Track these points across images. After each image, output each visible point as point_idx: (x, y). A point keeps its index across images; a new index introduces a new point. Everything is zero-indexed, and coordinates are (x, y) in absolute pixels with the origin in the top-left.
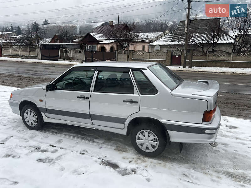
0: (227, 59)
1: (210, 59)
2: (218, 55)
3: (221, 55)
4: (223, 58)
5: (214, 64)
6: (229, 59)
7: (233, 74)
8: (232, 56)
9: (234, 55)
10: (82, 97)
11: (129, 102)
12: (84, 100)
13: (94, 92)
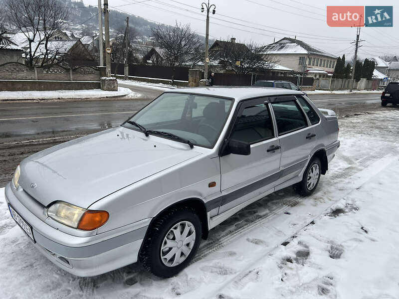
0: (30, 77)
2: (13, 69)
3: (17, 69)
4: (21, 74)
6: (33, 77)
9: (39, 71)
10: (273, 149)
11: (310, 137)
12: (274, 152)
13: (279, 136)
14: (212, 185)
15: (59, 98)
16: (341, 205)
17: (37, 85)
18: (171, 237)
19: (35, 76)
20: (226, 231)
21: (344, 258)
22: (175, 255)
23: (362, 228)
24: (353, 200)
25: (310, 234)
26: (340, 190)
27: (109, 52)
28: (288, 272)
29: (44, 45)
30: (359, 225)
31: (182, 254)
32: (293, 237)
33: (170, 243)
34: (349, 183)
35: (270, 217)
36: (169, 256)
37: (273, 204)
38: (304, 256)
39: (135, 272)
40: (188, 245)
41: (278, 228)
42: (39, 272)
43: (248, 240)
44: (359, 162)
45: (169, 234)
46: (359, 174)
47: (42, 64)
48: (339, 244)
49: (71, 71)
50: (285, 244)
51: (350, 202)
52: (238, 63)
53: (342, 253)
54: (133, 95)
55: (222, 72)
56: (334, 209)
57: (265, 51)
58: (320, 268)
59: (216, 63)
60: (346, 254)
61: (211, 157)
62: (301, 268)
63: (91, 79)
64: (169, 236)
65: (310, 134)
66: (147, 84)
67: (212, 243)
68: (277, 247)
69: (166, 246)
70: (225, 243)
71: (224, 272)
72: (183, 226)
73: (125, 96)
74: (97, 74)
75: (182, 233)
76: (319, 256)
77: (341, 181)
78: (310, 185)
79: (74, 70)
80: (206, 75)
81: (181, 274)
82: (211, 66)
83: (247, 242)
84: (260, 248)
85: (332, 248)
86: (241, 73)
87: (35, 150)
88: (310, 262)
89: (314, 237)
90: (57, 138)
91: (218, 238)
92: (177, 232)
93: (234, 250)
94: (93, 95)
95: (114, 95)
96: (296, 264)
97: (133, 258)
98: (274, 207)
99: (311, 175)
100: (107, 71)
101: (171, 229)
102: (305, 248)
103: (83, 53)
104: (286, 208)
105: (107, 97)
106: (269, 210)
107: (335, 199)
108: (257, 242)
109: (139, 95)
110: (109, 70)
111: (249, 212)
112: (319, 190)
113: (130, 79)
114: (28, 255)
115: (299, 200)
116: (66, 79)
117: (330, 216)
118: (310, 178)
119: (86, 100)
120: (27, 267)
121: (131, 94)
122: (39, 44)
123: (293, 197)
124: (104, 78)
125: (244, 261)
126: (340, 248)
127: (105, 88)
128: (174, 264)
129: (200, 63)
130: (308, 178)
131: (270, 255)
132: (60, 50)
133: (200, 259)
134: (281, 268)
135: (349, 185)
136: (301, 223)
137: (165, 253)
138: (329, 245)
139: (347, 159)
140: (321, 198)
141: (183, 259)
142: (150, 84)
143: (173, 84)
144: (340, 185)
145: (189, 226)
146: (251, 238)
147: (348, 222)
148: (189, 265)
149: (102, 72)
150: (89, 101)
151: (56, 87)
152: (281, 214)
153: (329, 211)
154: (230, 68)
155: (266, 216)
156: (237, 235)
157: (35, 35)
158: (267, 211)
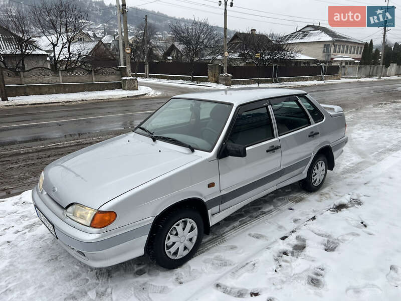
0: (55, 81)
1: (27, 81)
2: (39, 74)
3: (43, 74)
4: (47, 79)
5: (37, 89)
6: (58, 81)
7: (82, 102)
8: (60, 75)
9: (63, 74)
10: (273, 149)
11: (313, 135)
12: (274, 152)
13: (279, 136)
14: (211, 185)
15: (83, 100)
16: (345, 200)
17: (62, 88)
18: (174, 233)
19: (59, 79)
20: (231, 227)
21: (338, 250)
22: (178, 248)
23: (362, 223)
24: (358, 195)
25: (309, 229)
26: (348, 185)
27: (129, 52)
28: (283, 264)
29: (67, 49)
30: (359, 219)
31: (185, 248)
32: (293, 232)
33: (173, 239)
34: (358, 178)
35: (274, 213)
36: (173, 250)
37: (279, 200)
38: (300, 250)
39: (145, 264)
40: (191, 240)
41: (280, 223)
42: (62, 264)
43: (250, 235)
44: (373, 156)
45: (172, 231)
46: (371, 168)
47: (66, 68)
48: (336, 237)
49: (93, 73)
50: (283, 238)
51: (355, 197)
52: (258, 56)
53: (337, 246)
54: (153, 93)
55: (242, 65)
56: (337, 204)
57: (286, 41)
58: (313, 261)
59: (236, 56)
60: (341, 247)
61: (210, 160)
62: (295, 260)
63: (112, 79)
64: (172, 233)
65: (313, 132)
66: (167, 81)
67: (216, 238)
68: (275, 241)
69: (170, 241)
70: (228, 238)
71: (225, 264)
72: (185, 223)
73: (145, 94)
74: (118, 75)
75: (184, 229)
76: (314, 248)
77: (351, 176)
78: (315, 181)
79: (96, 72)
80: (225, 69)
81: (184, 266)
82: (231, 60)
83: (248, 237)
84: (260, 242)
85: (328, 241)
86: (261, 65)
87: (61, 153)
88: (305, 255)
89: (312, 231)
90: (80, 140)
91: (222, 233)
92: (179, 229)
93: (235, 244)
94: (115, 96)
95: (134, 95)
96: (291, 257)
97: (140, 252)
98: (279, 203)
99: (316, 171)
100: (127, 71)
101: (174, 226)
102: (302, 243)
103: (105, 53)
104: (290, 204)
105: (128, 97)
106: (274, 206)
107: (340, 195)
108: (258, 237)
109: (159, 93)
110: (129, 69)
111: (254, 208)
112: (326, 186)
113: (150, 76)
114: (53, 249)
115: (305, 195)
116: (89, 81)
117: (332, 211)
118: (316, 174)
119: (108, 100)
120: (52, 259)
121: (151, 93)
122: (62, 48)
123: (299, 193)
124: (124, 78)
125: (243, 254)
126: (336, 241)
127: (126, 87)
128: (178, 257)
129: (220, 57)
130: (313, 174)
131: (268, 248)
132: (82, 53)
133: (203, 252)
134: (277, 260)
135: (358, 180)
136: (304, 218)
137: (169, 248)
138: (326, 239)
139: (361, 153)
140: (327, 194)
141: (186, 252)
142: (170, 81)
143: (193, 80)
144: (348, 180)
145: (191, 223)
146: (253, 233)
147: (349, 217)
148: (193, 258)
149: (123, 72)
150: (111, 101)
151: (80, 89)
152: (285, 210)
153: (332, 206)
154: (250, 60)
155: (270, 211)
156: (240, 230)
157: (58, 40)
158: (272, 207)
